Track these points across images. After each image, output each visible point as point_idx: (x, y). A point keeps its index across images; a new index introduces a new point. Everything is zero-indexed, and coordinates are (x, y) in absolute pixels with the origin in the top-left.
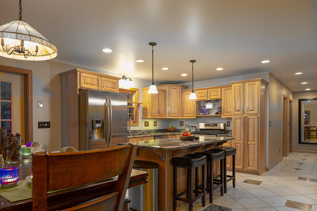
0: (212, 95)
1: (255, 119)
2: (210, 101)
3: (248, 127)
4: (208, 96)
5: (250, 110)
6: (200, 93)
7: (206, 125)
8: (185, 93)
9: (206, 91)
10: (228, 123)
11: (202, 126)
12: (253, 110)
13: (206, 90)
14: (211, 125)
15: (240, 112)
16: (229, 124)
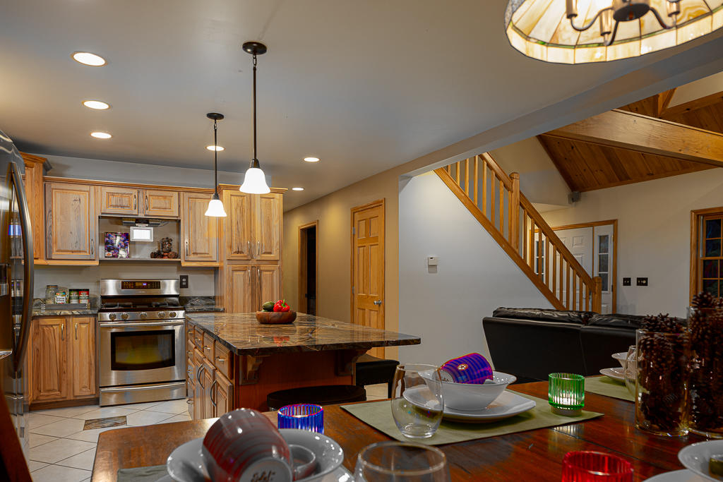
0: (151, 206)
1: (273, 271)
2: (146, 221)
3: (261, 287)
4: (141, 206)
5: (264, 253)
6: (113, 194)
7: (125, 285)
8: (53, 186)
9: (134, 192)
10: (184, 280)
11: (112, 288)
12: (270, 253)
13: (136, 191)
14: (140, 284)
15: (242, 255)
16: (187, 282)
